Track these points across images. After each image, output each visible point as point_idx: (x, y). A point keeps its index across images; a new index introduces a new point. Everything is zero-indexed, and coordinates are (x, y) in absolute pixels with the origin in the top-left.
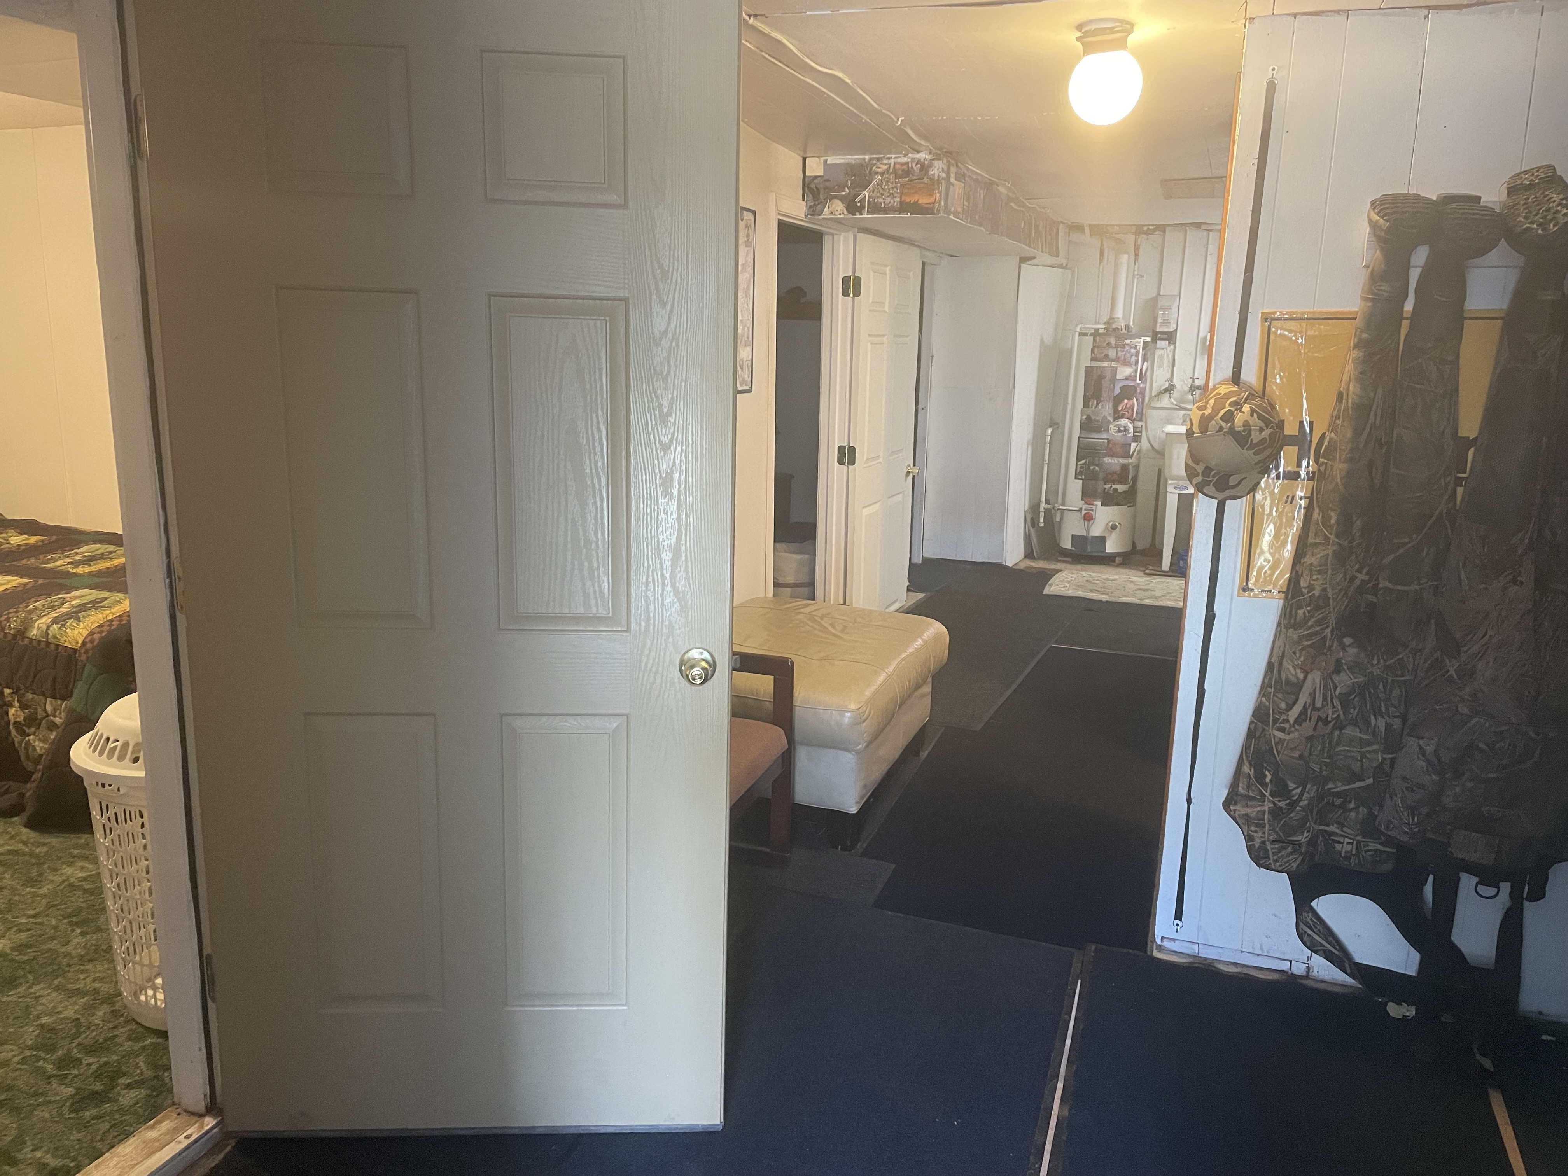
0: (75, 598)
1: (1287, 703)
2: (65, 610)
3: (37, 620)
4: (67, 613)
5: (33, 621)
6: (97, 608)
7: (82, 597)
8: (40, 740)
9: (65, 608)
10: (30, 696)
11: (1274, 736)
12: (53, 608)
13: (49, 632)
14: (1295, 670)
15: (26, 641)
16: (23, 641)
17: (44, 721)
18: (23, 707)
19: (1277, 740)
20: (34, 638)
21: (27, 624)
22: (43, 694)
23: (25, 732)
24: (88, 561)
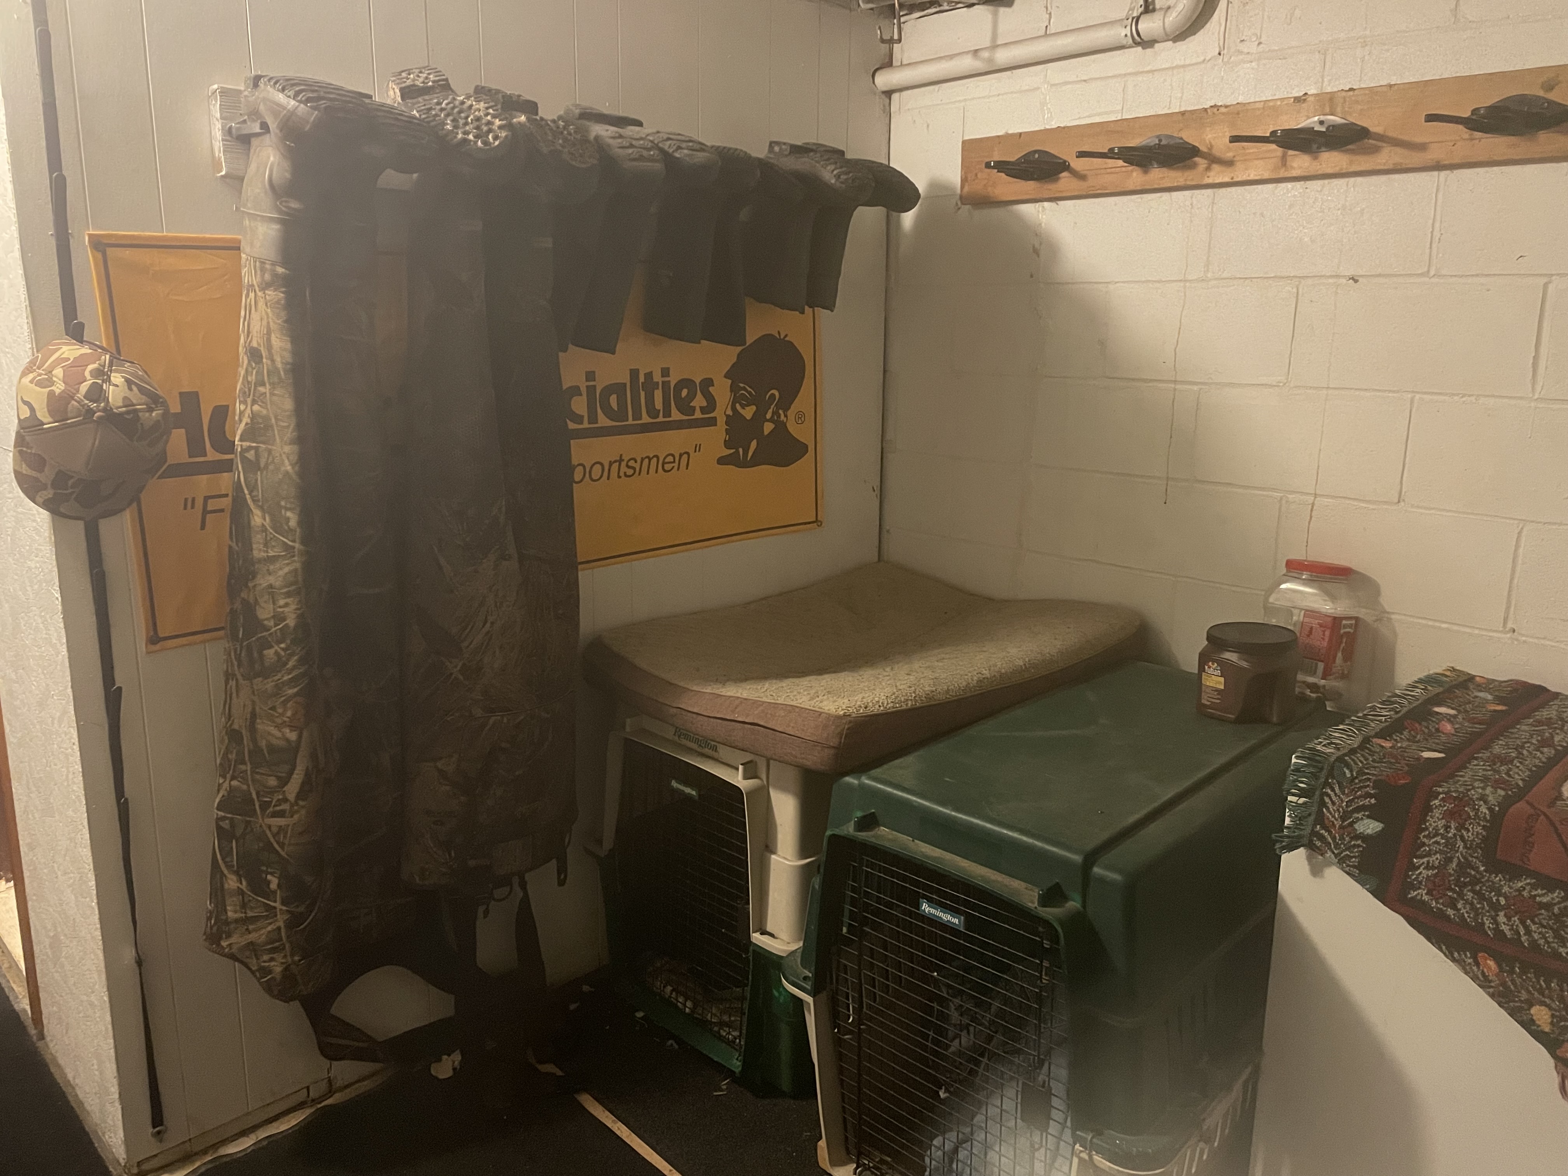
1: (279, 778)
11: (270, 827)
14: (280, 731)
19: (275, 830)
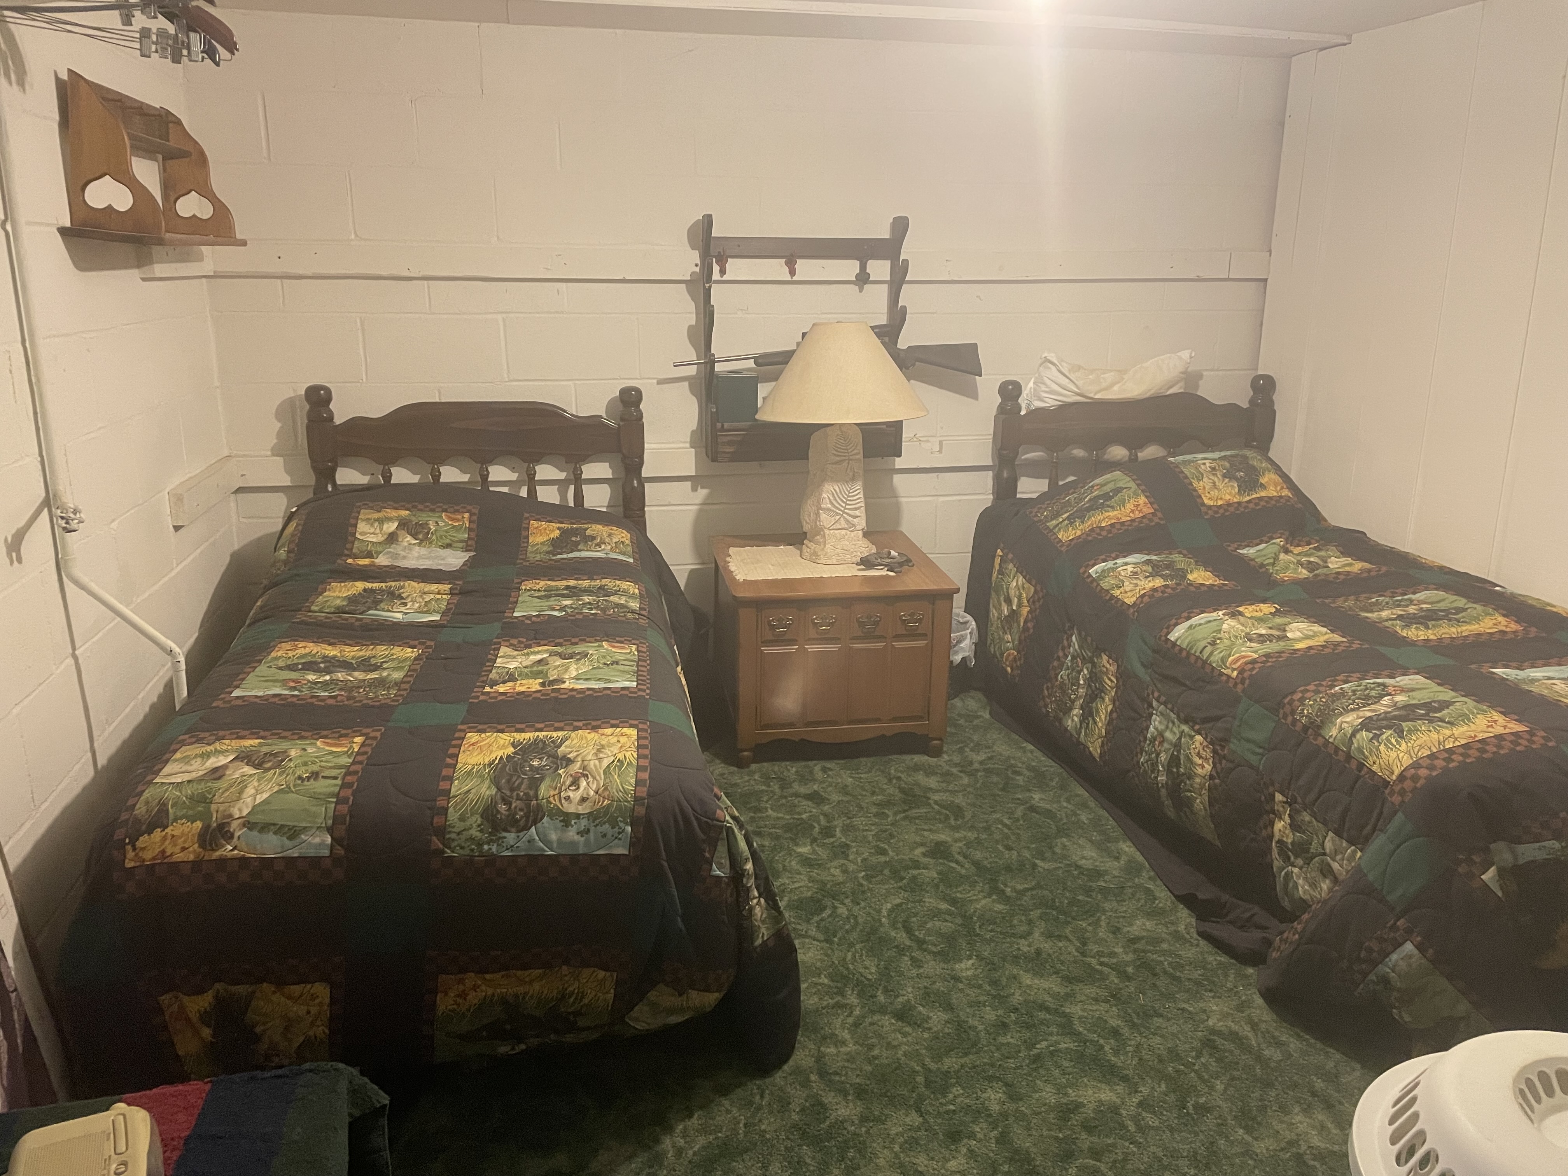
0: (1402, 690)
2: (1383, 709)
3: (1341, 714)
4: (1386, 717)
5: (1335, 715)
6: (1431, 721)
7: (1413, 690)
8: (1306, 879)
9: (1384, 705)
10: (1307, 818)
12: (1368, 700)
13: (1354, 741)
15: (1320, 741)
16: (1315, 739)
17: (1317, 859)
18: (1294, 826)
20: (1331, 740)
21: (1326, 716)
22: (1325, 823)
23: (1289, 858)
24: (1426, 618)
